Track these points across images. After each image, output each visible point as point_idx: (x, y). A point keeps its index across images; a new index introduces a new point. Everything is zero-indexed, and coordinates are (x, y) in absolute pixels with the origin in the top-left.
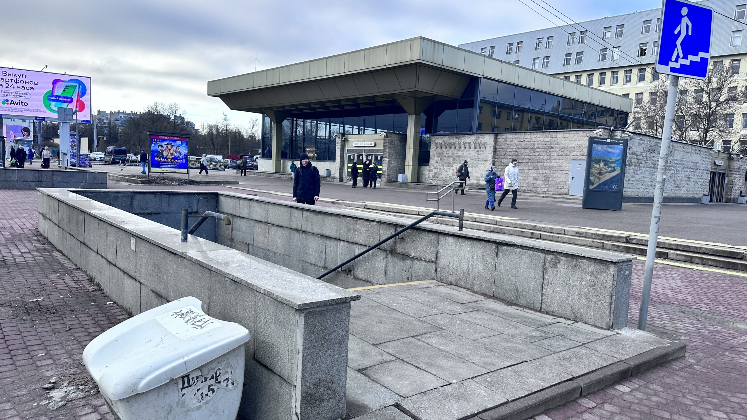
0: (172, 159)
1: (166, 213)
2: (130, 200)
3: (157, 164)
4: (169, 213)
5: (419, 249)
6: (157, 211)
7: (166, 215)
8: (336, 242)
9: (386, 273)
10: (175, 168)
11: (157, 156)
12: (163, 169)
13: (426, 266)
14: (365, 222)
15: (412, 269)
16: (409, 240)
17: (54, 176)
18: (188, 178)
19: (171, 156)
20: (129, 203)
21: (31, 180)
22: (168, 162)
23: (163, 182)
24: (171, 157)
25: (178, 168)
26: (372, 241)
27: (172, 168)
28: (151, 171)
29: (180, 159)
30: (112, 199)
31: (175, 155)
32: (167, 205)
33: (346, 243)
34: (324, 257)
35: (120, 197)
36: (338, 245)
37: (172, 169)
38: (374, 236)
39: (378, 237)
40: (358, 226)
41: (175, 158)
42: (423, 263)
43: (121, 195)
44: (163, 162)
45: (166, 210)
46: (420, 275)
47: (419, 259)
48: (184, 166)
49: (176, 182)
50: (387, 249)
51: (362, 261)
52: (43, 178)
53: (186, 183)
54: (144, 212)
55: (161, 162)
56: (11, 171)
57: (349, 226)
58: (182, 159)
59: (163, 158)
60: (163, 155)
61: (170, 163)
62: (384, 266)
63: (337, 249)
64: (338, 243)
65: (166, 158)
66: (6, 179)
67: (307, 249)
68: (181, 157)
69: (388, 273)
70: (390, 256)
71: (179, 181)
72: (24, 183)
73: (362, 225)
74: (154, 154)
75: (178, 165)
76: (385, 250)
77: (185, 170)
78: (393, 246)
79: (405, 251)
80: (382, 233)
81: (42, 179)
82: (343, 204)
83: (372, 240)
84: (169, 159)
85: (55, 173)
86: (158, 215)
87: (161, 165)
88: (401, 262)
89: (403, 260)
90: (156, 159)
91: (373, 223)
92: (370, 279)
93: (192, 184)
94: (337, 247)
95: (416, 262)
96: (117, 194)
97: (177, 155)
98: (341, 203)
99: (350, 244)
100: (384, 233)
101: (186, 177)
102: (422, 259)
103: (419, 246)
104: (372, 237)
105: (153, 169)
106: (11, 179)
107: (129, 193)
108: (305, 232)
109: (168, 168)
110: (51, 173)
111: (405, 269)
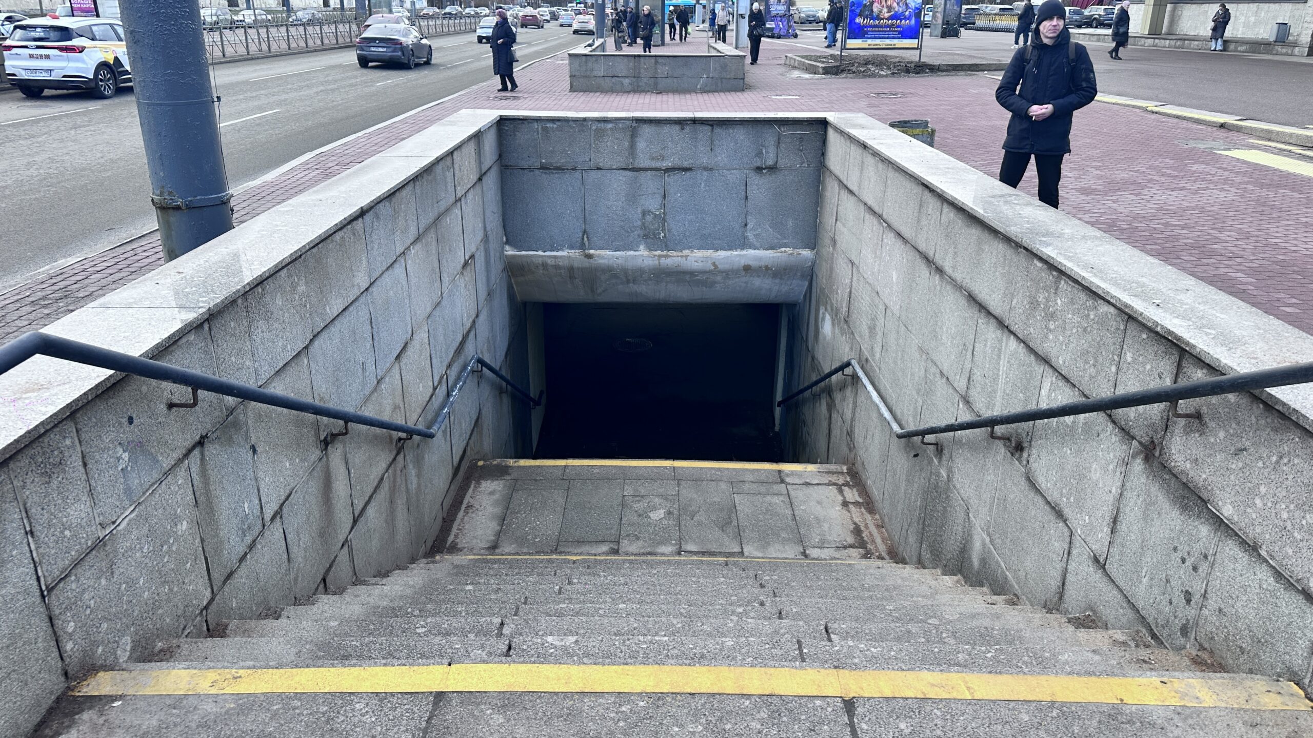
0: (888, 19)
1: (706, 169)
2: (628, 138)
3: (857, 32)
4: (711, 169)
5: (1258, 501)
6: (686, 164)
7: (705, 173)
8: (999, 333)
9: (1115, 521)
10: (894, 38)
11: (860, 15)
12: (870, 41)
13: (1273, 594)
14: (1082, 296)
15: (1212, 565)
16: (1222, 434)
17: (659, 66)
18: (917, 59)
19: (888, 12)
20: (627, 144)
21: (623, 75)
22: (882, 27)
23: (862, 69)
24: (887, 15)
25: (899, 38)
26: (1091, 377)
27: (888, 38)
28: (848, 46)
29: (906, 19)
30: (593, 136)
31: (896, 10)
32: (709, 148)
33: (1021, 349)
34: (968, 365)
35: (609, 132)
36: (1004, 344)
37: (888, 41)
38: (1100, 359)
39: (1114, 369)
40: (1059, 302)
41: (895, 17)
42: (1264, 575)
43: (610, 126)
44: (871, 26)
45: (704, 160)
46: (1238, 618)
47: (1252, 548)
48: (913, 33)
49: (889, 68)
50: (1135, 432)
51: (1055, 432)
52: (642, 71)
53: (908, 71)
54: (658, 164)
55: (866, 27)
56: (594, 59)
57: (1037, 290)
58: (909, 18)
59: (872, 18)
60: (872, 11)
61: (886, 27)
62: (1114, 491)
63: (999, 357)
64: (1004, 339)
65: (878, 18)
66: (588, 73)
67: (939, 324)
68: (907, 13)
69: (1122, 528)
70: (1138, 465)
71: (895, 67)
72: (614, 80)
73: (1072, 302)
74: (854, 10)
75: (900, 32)
76: (1127, 434)
77: (913, 43)
78: (1156, 432)
79: (1201, 476)
80: (1129, 359)
81: (639, 73)
82: (1251, 132)
83: (1092, 371)
84: (883, 19)
85: (660, 60)
86: (688, 174)
87: (866, 33)
88: (1175, 513)
89: (1184, 508)
90: (859, 20)
91: (1104, 308)
92: (1067, 512)
93: (918, 73)
94: (1000, 350)
95: (1231, 548)
96: (602, 125)
97: (901, 9)
98: (1246, 128)
99: (1032, 357)
100: (1134, 359)
101: (913, 56)
102: (1263, 553)
103: (1263, 489)
104: (1096, 360)
105: (852, 43)
106: (595, 73)
107: (628, 122)
108: (940, 271)
109: (880, 38)
110: (653, 60)
111: (1183, 550)
